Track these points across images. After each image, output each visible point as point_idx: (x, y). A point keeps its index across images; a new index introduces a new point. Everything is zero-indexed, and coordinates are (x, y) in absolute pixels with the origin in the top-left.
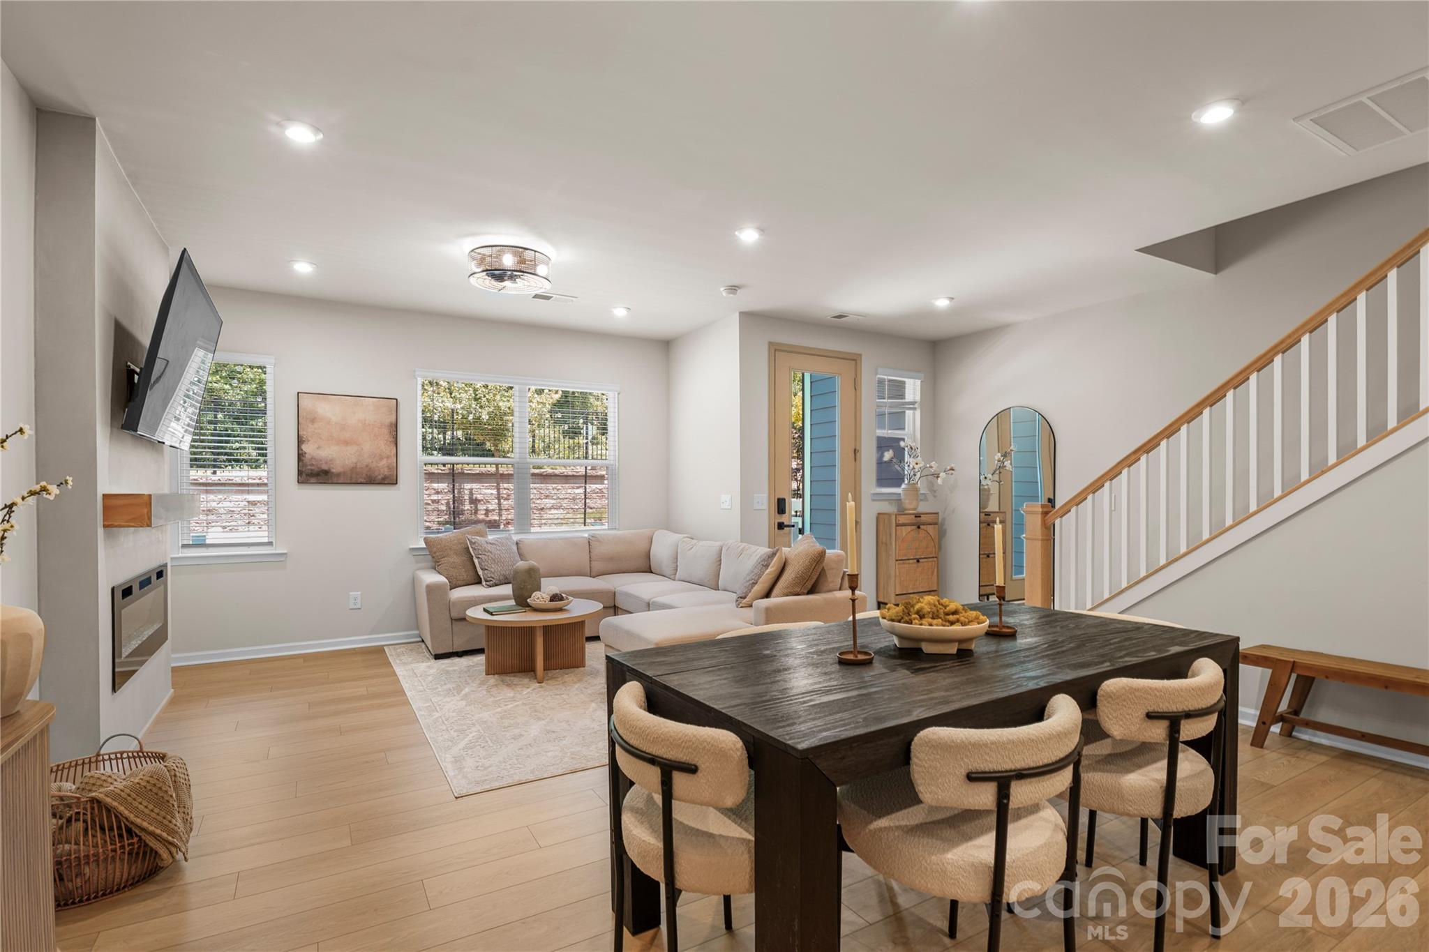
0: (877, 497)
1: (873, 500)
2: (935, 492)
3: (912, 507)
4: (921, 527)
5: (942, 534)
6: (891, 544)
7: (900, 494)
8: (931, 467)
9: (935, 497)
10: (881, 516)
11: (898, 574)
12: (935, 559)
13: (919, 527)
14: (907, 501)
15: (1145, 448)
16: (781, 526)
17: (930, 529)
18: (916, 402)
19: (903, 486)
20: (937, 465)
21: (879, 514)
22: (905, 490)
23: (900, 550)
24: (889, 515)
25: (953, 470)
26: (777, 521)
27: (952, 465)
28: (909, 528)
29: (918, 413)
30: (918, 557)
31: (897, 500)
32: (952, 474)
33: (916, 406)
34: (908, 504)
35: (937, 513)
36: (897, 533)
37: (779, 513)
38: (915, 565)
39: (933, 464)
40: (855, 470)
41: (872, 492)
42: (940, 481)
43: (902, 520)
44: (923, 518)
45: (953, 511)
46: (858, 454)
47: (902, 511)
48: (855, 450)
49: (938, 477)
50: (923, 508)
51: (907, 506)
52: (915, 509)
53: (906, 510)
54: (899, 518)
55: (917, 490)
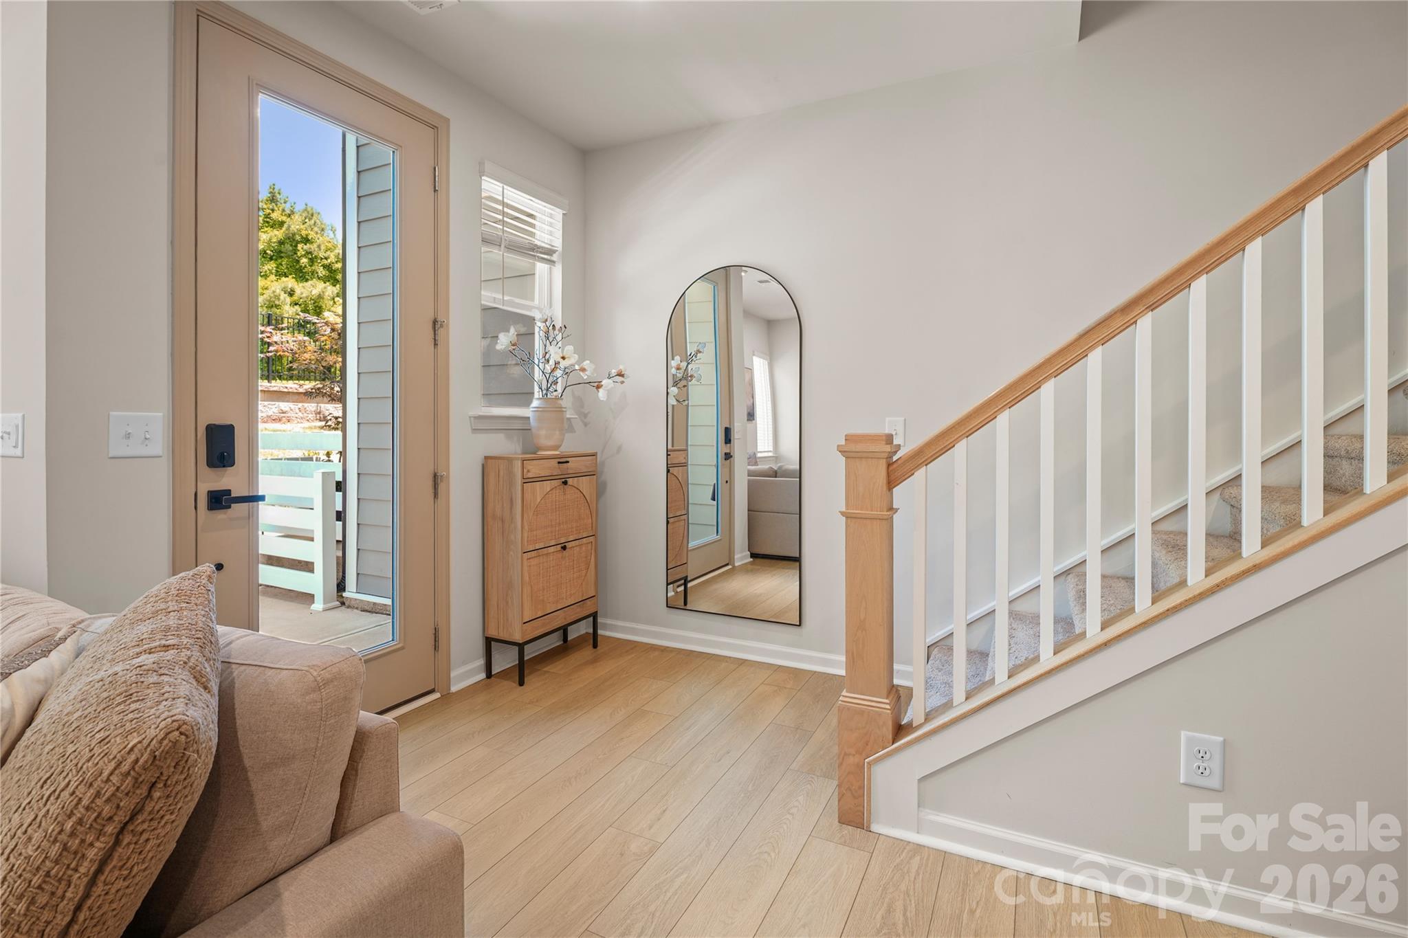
0: (482, 424)
1: (475, 430)
2: (585, 415)
3: (550, 443)
4: (570, 481)
5: (601, 490)
6: (512, 519)
7: (529, 418)
8: (583, 370)
9: (586, 425)
10: (490, 461)
11: (527, 578)
12: (592, 539)
13: (565, 483)
14: (543, 432)
15: (1152, 300)
16: (219, 500)
17: (584, 484)
18: (554, 252)
19: (535, 403)
20: (593, 366)
21: (486, 458)
22: (538, 410)
23: (531, 530)
24: (509, 460)
25: (622, 376)
26: (204, 489)
27: (621, 367)
28: (548, 485)
29: (558, 271)
30: (563, 540)
31: (522, 428)
32: (622, 382)
33: (555, 257)
34: (545, 437)
35: (594, 455)
36: (526, 496)
37: (211, 463)
38: (560, 555)
39: (586, 364)
40: (435, 368)
41: (472, 413)
42: (602, 394)
43: (535, 469)
44: (574, 465)
45: (619, 449)
46: (441, 332)
47: (532, 451)
48: (435, 322)
49: (598, 387)
50: (570, 445)
51: (544, 442)
52: (556, 448)
53: (540, 449)
54: (529, 465)
55: (560, 410)
